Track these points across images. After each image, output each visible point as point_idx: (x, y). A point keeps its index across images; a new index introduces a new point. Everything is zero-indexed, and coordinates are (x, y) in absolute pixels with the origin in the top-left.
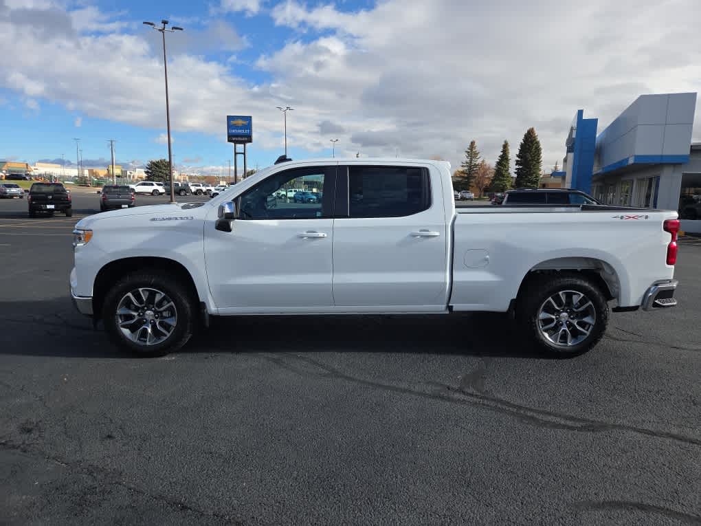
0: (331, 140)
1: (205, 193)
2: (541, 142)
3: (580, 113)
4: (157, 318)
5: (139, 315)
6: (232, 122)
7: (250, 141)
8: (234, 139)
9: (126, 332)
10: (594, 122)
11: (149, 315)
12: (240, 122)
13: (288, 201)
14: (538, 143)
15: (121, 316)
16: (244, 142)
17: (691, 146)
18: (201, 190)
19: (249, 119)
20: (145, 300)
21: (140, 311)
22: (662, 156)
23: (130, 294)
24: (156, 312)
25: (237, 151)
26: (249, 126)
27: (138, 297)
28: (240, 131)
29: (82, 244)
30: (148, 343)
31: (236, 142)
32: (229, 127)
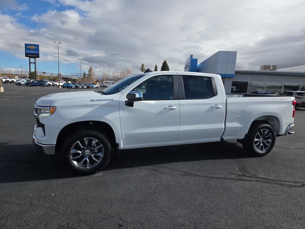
0: (80, 59)
1: (10, 83)
2: (169, 66)
3: (192, 56)
4: (92, 153)
5: (82, 153)
6: (28, 47)
7: (38, 57)
8: (29, 55)
9: (75, 163)
10: (196, 60)
11: (87, 152)
12: (33, 47)
13: (60, 87)
14: (168, 66)
15: (72, 154)
16: (35, 58)
17: (235, 71)
18: (8, 81)
19: (38, 46)
20: (87, 144)
21: (82, 151)
22: (226, 74)
23: (78, 142)
24: (91, 150)
25: (31, 62)
26: (38, 50)
27: (83, 143)
28: (32, 52)
29: (49, 115)
30: (88, 168)
31: (30, 57)
32: (26, 49)
